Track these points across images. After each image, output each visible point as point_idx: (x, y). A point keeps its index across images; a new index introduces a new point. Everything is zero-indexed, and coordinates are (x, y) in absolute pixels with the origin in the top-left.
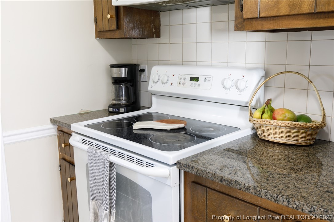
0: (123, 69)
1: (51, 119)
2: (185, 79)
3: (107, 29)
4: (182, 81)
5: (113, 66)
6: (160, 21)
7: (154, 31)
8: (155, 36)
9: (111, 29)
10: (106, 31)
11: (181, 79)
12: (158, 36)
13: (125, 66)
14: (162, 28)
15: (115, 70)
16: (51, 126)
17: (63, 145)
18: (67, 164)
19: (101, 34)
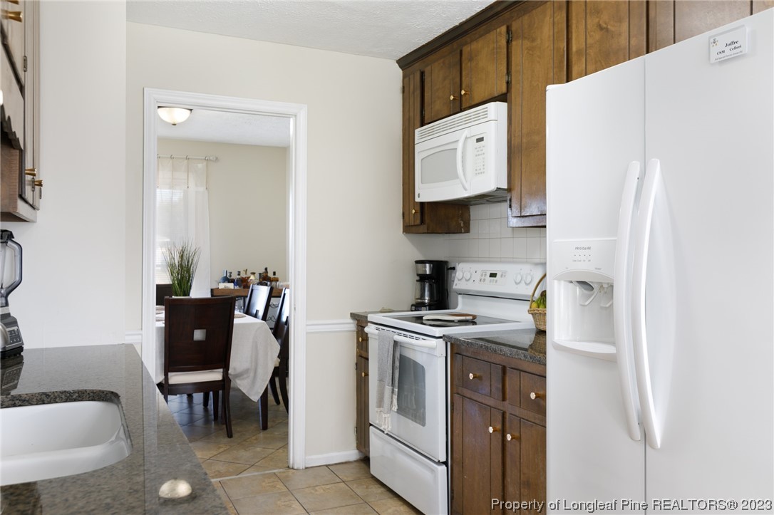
0: (427, 265)
1: (351, 314)
2: (485, 275)
3: (413, 224)
4: (483, 277)
5: (417, 262)
6: (470, 215)
7: (462, 225)
8: (463, 231)
9: (416, 224)
10: (412, 226)
11: (482, 276)
12: (468, 231)
13: (430, 262)
14: (471, 222)
15: (420, 265)
16: (351, 321)
17: (360, 339)
18: (363, 360)
19: (408, 229)
